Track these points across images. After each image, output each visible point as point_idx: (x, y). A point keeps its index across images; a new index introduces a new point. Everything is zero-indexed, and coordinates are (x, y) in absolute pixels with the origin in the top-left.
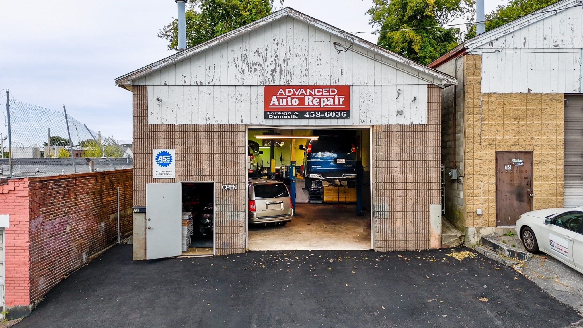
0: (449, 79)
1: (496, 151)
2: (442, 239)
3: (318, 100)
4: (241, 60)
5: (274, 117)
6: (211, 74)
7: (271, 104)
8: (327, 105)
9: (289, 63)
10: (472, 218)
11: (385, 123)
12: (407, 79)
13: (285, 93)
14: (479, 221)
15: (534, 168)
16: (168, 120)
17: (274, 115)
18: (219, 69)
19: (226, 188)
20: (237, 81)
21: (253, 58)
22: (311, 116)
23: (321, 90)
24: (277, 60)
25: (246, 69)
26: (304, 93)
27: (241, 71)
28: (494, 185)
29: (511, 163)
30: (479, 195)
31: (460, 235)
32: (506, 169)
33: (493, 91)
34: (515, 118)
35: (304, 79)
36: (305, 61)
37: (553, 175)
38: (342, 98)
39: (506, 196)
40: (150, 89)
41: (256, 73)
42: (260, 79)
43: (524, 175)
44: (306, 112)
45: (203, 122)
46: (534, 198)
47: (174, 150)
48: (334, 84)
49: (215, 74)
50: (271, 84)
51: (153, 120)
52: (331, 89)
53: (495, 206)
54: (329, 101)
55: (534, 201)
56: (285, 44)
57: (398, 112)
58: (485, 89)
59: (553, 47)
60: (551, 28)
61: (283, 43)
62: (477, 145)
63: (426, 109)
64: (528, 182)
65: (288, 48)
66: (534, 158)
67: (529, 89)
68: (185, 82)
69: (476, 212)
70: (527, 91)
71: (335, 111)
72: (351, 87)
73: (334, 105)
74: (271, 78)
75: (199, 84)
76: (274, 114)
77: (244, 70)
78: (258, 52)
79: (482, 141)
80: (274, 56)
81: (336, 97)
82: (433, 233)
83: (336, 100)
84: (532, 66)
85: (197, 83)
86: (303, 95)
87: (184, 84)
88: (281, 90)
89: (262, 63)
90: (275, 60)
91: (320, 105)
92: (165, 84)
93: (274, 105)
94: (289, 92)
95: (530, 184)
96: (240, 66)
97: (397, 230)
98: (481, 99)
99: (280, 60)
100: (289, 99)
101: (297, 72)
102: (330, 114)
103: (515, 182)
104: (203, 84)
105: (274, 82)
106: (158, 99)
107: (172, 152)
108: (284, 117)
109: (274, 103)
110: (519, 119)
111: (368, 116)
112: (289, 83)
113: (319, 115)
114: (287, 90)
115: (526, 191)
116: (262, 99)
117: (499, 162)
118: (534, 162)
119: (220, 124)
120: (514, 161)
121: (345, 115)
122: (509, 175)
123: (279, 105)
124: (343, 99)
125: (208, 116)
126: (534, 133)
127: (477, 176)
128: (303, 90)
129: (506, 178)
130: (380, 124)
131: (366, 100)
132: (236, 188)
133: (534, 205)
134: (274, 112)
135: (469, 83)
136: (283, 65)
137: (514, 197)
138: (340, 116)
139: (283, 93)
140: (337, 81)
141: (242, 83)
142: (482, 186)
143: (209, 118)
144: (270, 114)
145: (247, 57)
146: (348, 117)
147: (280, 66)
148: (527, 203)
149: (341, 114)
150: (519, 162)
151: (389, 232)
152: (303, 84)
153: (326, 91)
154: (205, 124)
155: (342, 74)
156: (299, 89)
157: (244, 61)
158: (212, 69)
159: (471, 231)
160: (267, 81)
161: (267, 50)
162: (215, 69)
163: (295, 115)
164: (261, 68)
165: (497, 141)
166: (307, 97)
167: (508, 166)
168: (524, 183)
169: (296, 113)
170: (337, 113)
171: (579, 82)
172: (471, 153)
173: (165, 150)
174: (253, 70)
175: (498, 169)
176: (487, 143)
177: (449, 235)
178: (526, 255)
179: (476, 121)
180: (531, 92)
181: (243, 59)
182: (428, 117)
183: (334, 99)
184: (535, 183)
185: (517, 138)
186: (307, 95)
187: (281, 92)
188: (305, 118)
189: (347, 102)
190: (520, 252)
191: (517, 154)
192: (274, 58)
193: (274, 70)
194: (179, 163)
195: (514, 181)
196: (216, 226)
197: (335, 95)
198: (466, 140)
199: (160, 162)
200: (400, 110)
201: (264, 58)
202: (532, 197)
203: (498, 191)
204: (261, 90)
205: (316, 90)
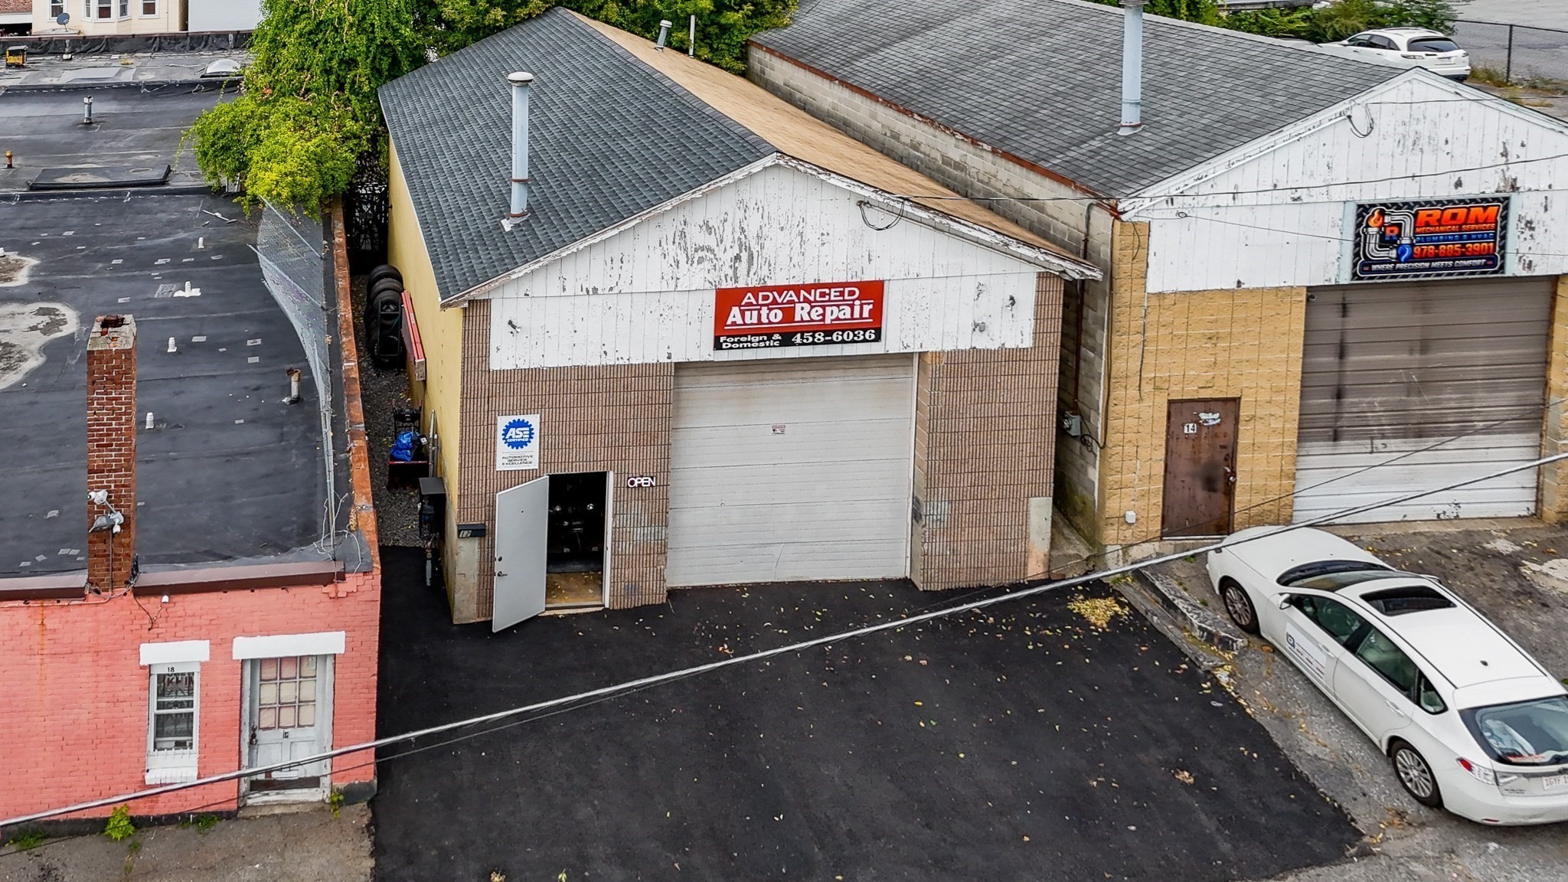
0: (1084, 270)
1: (1169, 400)
2: (1050, 560)
3: (821, 311)
4: (674, 243)
5: (733, 346)
6: (615, 273)
8: (838, 319)
9: (767, 244)
11: (949, 347)
12: (999, 262)
14: (1128, 533)
15: (1241, 428)
16: (527, 361)
17: (732, 343)
18: (631, 261)
19: (636, 484)
20: (664, 282)
21: (697, 237)
22: (805, 341)
23: (827, 291)
24: (743, 240)
25: (682, 258)
26: (795, 298)
27: (673, 264)
28: (1162, 464)
29: (1197, 421)
30: (1133, 484)
31: (1088, 554)
32: (1186, 431)
33: (1168, 288)
34: (1210, 338)
35: (794, 272)
36: (800, 238)
37: (1276, 440)
38: (869, 304)
39: (1183, 481)
40: (495, 306)
41: (701, 266)
42: (709, 277)
43: (1221, 441)
44: (796, 333)
45: (594, 362)
46: (1238, 484)
47: (539, 415)
48: (854, 280)
49: (623, 272)
50: (730, 285)
51: (499, 361)
52: (847, 290)
53: (1160, 504)
54: (842, 312)
55: (1238, 491)
56: (761, 209)
57: (976, 325)
58: (1153, 285)
59: (1290, 201)
60: (1287, 166)
61: (756, 207)
62: (1133, 392)
63: (1032, 317)
64: (1228, 455)
65: (766, 215)
66: (1241, 411)
67: (1239, 282)
68: (564, 290)
69: (1124, 516)
70: (1234, 286)
71: (853, 331)
72: (886, 284)
73: (852, 319)
74: (730, 273)
75: (591, 293)
76: (732, 340)
77: (678, 262)
78: (707, 225)
79: (1143, 382)
80: (738, 230)
81: (857, 302)
82: (1034, 551)
83: (857, 309)
84: (1246, 238)
85: (588, 291)
87: (563, 294)
88: (749, 295)
89: (714, 246)
90: (740, 239)
91: (823, 320)
92: (526, 295)
94: (766, 298)
95: (1231, 458)
96: (672, 253)
97: (963, 549)
98: (1146, 304)
99: (750, 237)
100: (764, 311)
101: (783, 260)
102: (842, 335)
103: (1202, 455)
104: (599, 292)
105: (736, 282)
106: (510, 323)
107: (534, 420)
108: (753, 345)
110: (1218, 338)
111: (917, 336)
112: (765, 282)
113: (821, 337)
114: (761, 294)
115: (1223, 473)
116: (711, 312)
117: (1172, 419)
118: (1241, 418)
119: (627, 363)
120: (1203, 416)
121: (873, 337)
122: (1191, 442)
123: (745, 324)
124: (871, 306)
125: (604, 348)
126: (1244, 364)
127: (1130, 449)
128: (791, 292)
129: (1185, 448)
130: (940, 349)
131: (914, 305)
132: (654, 484)
133: (1237, 499)
134: (734, 337)
135: (1122, 275)
136: (755, 248)
137: (1199, 484)
138: (862, 338)
139: (753, 300)
140: (859, 274)
141: (674, 286)
142: (1138, 467)
143: (605, 353)
144: (725, 341)
145: (685, 237)
146: (878, 339)
147: (748, 249)
148: (1222, 495)
149: (864, 335)
150: (1211, 418)
151: (948, 553)
152: (793, 282)
153: (838, 294)
154: (597, 365)
155: (870, 260)
157: (679, 243)
158: (617, 263)
159: (1112, 551)
160: (723, 278)
161: (725, 221)
162: (622, 262)
163: (775, 341)
164: (712, 256)
165: (1172, 380)
167: (1191, 425)
168: (1220, 457)
169: (777, 337)
170: (856, 332)
171: (1336, 264)
172: (1121, 408)
173: (521, 418)
174: (695, 260)
175: (1171, 433)
176: (1152, 386)
177: (1065, 554)
178: (1236, 642)
179: (1134, 347)
180: (1243, 286)
181: (677, 241)
182: (1035, 333)
183: (852, 306)
184: (1241, 457)
185: (1211, 374)
186: (800, 302)
188: (793, 344)
189: (877, 312)
190: (1224, 635)
191: (1208, 404)
192: (737, 235)
193: (738, 258)
194: (546, 439)
195: (1200, 453)
196: (613, 554)
197: (854, 300)
198: (1111, 384)
199: (511, 440)
200: (980, 322)
201: (718, 236)
202: (1234, 483)
203: (1168, 475)
204: (711, 298)
205: (818, 291)
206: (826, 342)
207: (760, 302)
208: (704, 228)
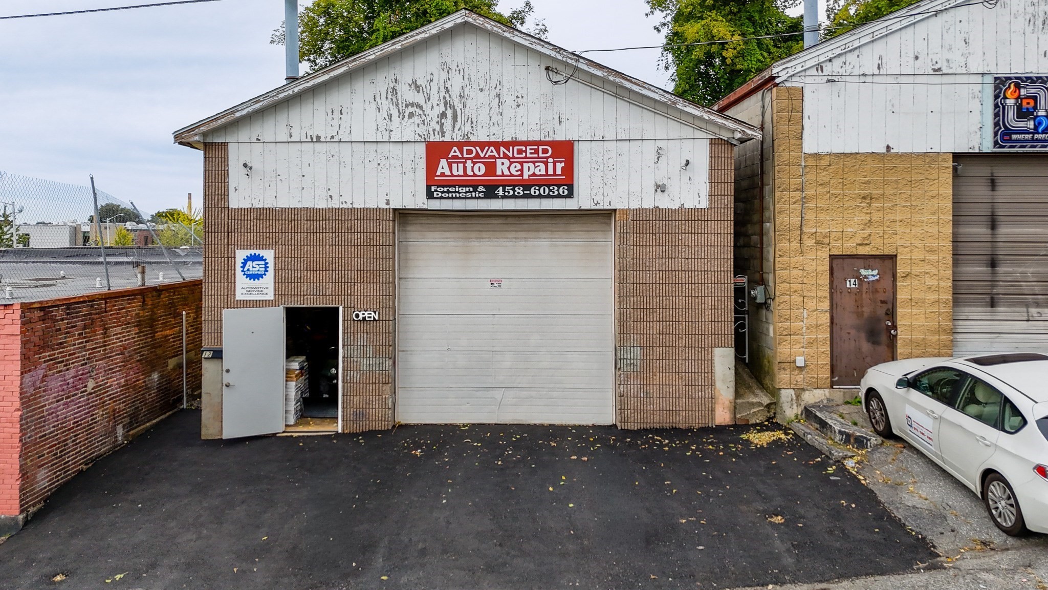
0: (746, 130)
1: (830, 255)
2: (735, 408)
3: (519, 167)
4: (387, 98)
5: (443, 195)
6: (336, 123)
7: (438, 173)
8: (534, 174)
9: (469, 103)
10: (788, 372)
11: (635, 205)
12: (674, 129)
13: (462, 154)
14: (800, 378)
15: (898, 284)
16: (262, 201)
17: (442, 192)
18: (349, 114)
19: (361, 317)
20: (379, 134)
21: (407, 94)
22: (506, 194)
23: (524, 148)
24: (448, 99)
25: (395, 113)
26: (495, 153)
27: (387, 117)
28: (828, 315)
29: (858, 277)
30: (801, 332)
31: (768, 402)
32: (848, 286)
33: (823, 149)
34: (864, 198)
35: (494, 130)
36: (497, 99)
37: (933, 297)
38: (561, 162)
39: (849, 333)
40: (232, 148)
41: (411, 120)
42: (419, 131)
43: (881, 296)
44: (498, 186)
45: (322, 205)
46: (899, 337)
47: (273, 251)
48: (547, 139)
49: (343, 123)
50: (437, 138)
51: (237, 201)
52: (541, 148)
53: (829, 352)
54: (538, 168)
55: (899, 343)
56: (462, 71)
57: (658, 186)
58: (809, 147)
59: (931, 72)
60: (926, 39)
61: (458, 69)
62: (795, 245)
63: (707, 181)
64: (888, 310)
65: (466, 77)
66: (898, 268)
67: (888, 147)
68: (291, 136)
69: (794, 362)
70: (884, 150)
71: (548, 186)
72: (576, 144)
73: (547, 175)
74: (438, 128)
75: (315, 140)
76: (442, 189)
77: (391, 115)
78: (416, 84)
79: (805, 237)
80: (443, 90)
81: (551, 160)
82: (720, 397)
83: (551, 166)
84: (893, 105)
85: (312, 139)
86: (494, 157)
87: (290, 140)
88: (455, 148)
89: (422, 103)
90: (444, 98)
91: (522, 175)
92: (258, 139)
93: (443, 174)
94: (470, 152)
95: (891, 314)
96: (385, 108)
97: (655, 391)
98: (803, 164)
99: (454, 97)
100: (469, 164)
101: (483, 119)
102: (539, 190)
103: (864, 309)
104: (322, 139)
105: (443, 136)
106: (245, 165)
107: (269, 255)
108: (461, 195)
109: (443, 171)
110: (871, 198)
111: (605, 195)
112: (469, 138)
113: (520, 191)
114: (465, 148)
115: (885, 327)
116: (422, 164)
117: (835, 274)
118: (898, 275)
119: (351, 207)
120: (863, 272)
121: (566, 192)
122: (853, 297)
123: (452, 175)
124: (563, 164)
125: (330, 193)
126: (898, 223)
127: (796, 299)
128: (492, 148)
129: (848, 302)
130: (627, 207)
131: (602, 166)
132: (377, 318)
133: (899, 351)
134: (443, 186)
135: (781, 136)
136: (459, 106)
137: (863, 335)
138: (556, 193)
139: (458, 154)
140: (551, 134)
141: (388, 137)
142: (805, 316)
143: (331, 197)
144: (436, 191)
145: (396, 93)
146: (570, 195)
147: (453, 107)
148: (886, 347)
149: (558, 190)
150: (871, 274)
151: (642, 395)
152: (493, 139)
153: (533, 151)
154: (324, 208)
155: (560, 122)
156: (487, 148)
157: (392, 99)
158: (337, 114)
159: (787, 395)
160: (432, 133)
161: (432, 81)
162: (341, 114)
163: (480, 192)
164: (421, 112)
165: (832, 237)
166: (499, 162)
167: (852, 281)
168: (881, 311)
169: (481, 189)
170: (551, 188)
171: (979, 133)
172: (785, 259)
173: (257, 252)
174: (406, 115)
175: (834, 287)
176: (814, 241)
177: (748, 402)
178: (870, 440)
179: (795, 203)
180: (892, 151)
181: (390, 96)
182: (711, 195)
183: (546, 164)
184: (900, 311)
185: (868, 231)
186: (500, 158)
187: (455, 151)
188: (496, 197)
189: (569, 170)
190: (859, 436)
191: (868, 260)
192: (442, 94)
193: (443, 115)
194: (280, 273)
195: (862, 307)
196: (343, 382)
197: (547, 158)
198: (777, 236)
199: (249, 273)
200: (661, 184)
201: (426, 95)
202: (895, 336)
203: (834, 326)
204: (421, 150)
205: (516, 148)
206: (526, 196)
207: (465, 156)
208: (413, 86)
